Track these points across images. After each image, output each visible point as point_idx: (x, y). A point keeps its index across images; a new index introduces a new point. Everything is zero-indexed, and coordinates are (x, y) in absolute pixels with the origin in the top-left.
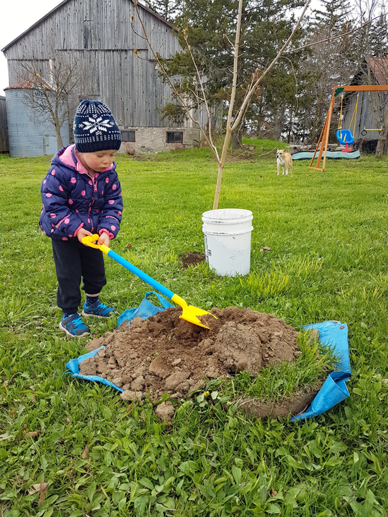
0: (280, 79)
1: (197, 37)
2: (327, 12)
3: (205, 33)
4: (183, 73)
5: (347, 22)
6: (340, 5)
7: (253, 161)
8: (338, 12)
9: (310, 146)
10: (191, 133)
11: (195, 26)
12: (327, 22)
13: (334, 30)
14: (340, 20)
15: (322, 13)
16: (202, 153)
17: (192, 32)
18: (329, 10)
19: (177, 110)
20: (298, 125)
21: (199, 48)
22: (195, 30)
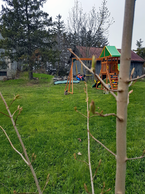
0: (46, 52)
1: (10, 34)
2: (57, 29)
3: (13, 33)
4: (5, 48)
5: (65, 33)
6: (62, 27)
7: (39, 85)
8: (61, 29)
9: (61, 78)
10: (10, 72)
11: (9, 29)
12: (58, 32)
13: (61, 35)
14: (62, 32)
15: (56, 29)
16: (16, 82)
17: (7, 32)
18: (58, 28)
19: (3, 63)
20: (52, 67)
21: (11, 38)
22: (9, 31)
